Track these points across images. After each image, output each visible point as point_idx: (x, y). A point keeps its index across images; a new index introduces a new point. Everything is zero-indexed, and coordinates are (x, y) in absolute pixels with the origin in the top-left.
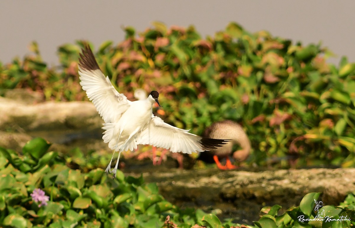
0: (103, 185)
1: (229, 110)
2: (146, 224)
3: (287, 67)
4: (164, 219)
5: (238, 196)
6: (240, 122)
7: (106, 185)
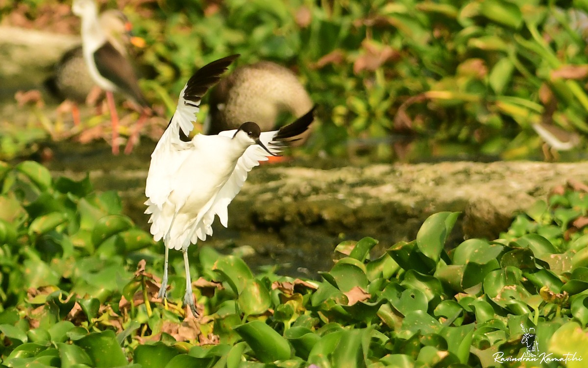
0: (7, 195)
1: (269, 39)
2: (96, 276)
4: (134, 267)
5: (288, 218)
6: (292, 65)
7: (13, 196)
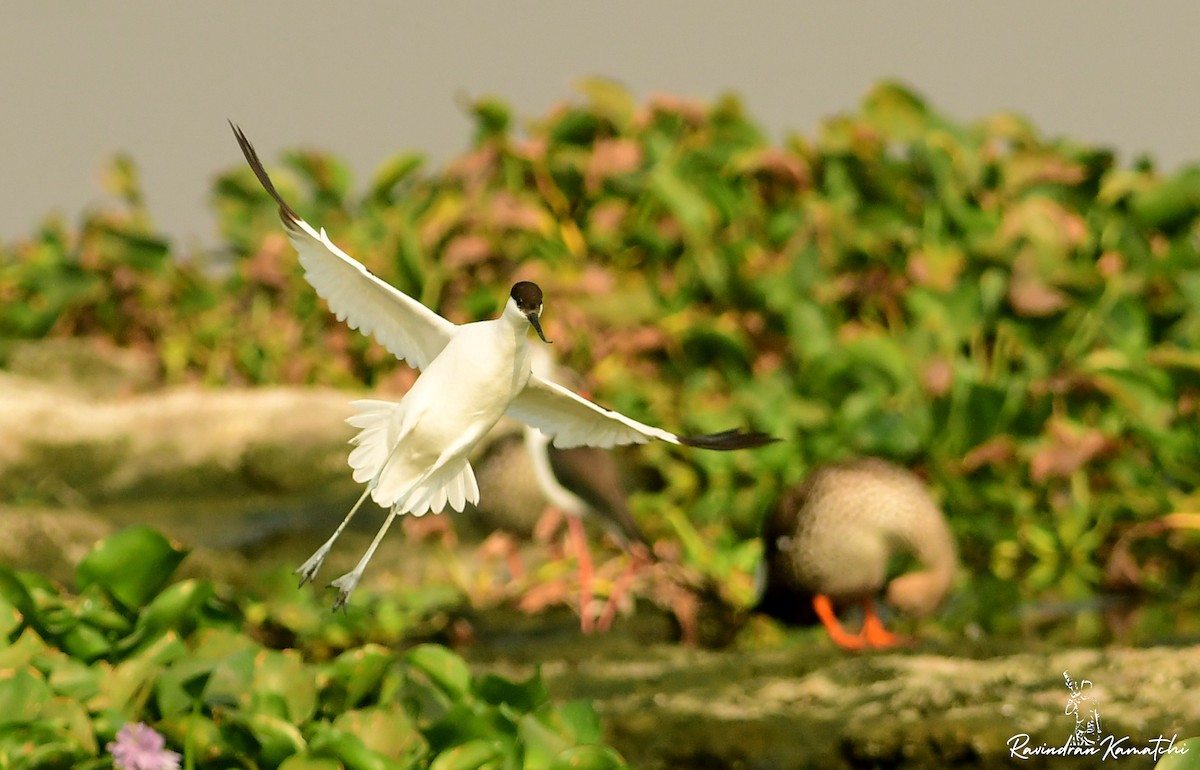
0: (388, 708)
1: (875, 418)
3: (1098, 254)
5: (910, 750)
6: (917, 464)
7: (399, 710)
